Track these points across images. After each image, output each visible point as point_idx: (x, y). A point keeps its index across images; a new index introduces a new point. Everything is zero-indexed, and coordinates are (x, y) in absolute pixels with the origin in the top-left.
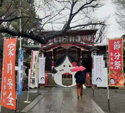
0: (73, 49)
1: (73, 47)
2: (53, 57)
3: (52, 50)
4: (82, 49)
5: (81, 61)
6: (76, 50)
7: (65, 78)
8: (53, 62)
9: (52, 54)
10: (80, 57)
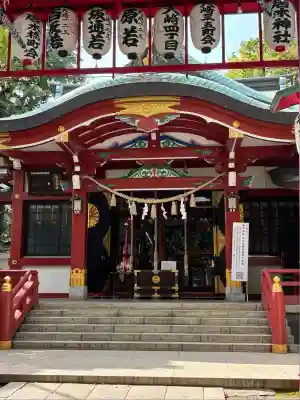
0: (186, 137)
2: (76, 182)
3: (63, 136)
4: (235, 132)
6: (201, 141)
7: (146, 296)
8: (77, 206)
9: (73, 165)
10: (226, 179)
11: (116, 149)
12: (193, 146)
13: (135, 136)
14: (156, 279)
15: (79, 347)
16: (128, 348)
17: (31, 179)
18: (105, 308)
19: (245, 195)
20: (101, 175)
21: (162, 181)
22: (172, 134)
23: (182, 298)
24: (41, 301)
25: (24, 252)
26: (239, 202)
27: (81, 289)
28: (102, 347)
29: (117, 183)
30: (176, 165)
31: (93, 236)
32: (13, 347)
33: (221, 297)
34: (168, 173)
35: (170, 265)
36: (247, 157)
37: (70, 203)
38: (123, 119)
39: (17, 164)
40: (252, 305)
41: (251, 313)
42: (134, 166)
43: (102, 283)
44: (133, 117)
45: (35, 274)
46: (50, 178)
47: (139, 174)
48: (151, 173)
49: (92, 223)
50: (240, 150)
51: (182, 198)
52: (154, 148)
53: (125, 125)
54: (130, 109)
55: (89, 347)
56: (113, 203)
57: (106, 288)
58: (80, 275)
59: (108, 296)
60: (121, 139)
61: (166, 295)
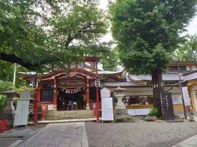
0: (79, 77)
1: (78, 75)
2: (55, 86)
3: (53, 77)
4: (88, 77)
5: (88, 90)
6: (82, 78)
8: (55, 91)
9: (54, 82)
10: (87, 85)
11: (64, 79)
12: (80, 79)
13: (67, 77)
18: (62, 112)
21: (73, 86)
23: (77, 110)
25: (41, 101)
26: (90, 90)
27: (56, 109)
32: (45, 120)
35: (75, 103)
37: (53, 90)
38: (66, 74)
40: (92, 110)
45: (47, 106)
48: (71, 84)
50: (89, 80)
51: (78, 89)
56: (63, 90)
58: (56, 106)
60: (65, 77)
61: (74, 109)
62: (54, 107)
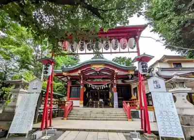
0: (105, 73)
1: (102, 70)
2: (82, 82)
3: (79, 72)
4: (116, 71)
5: (115, 87)
6: (108, 74)
7: (96, 107)
8: (82, 87)
9: (81, 78)
10: (113, 82)
11: (90, 75)
12: (106, 74)
13: (93, 72)
14: (99, 103)
15: (83, 120)
16: (94, 120)
17: (72, 82)
18: (88, 110)
19: (118, 85)
20: (86, 80)
21: (100, 82)
22: (103, 72)
23: (104, 107)
24: (74, 108)
25: (70, 97)
26: (117, 86)
27: (82, 105)
28: (88, 120)
29: (90, 82)
30: (103, 79)
31: (85, 93)
32: (67, 119)
33: (113, 107)
34: (101, 80)
35: (101, 100)
36: (118, 77)
37: (80, 87)
38: (93, 68)
39: (69, 78)
40: (121, 109)
41: (121, 111)
42: (94, 79)
43: (86, 104)
44: (94, 68)
45: (72, 102)
46: (76, 81)
47: (95, 80)
48: (98, 80)
49: (85, 91)
50: (116, 76)
51: (104, 85)
52: (98, 75)
53: (93, 70)
54: (94, 66)
55: (85, 119)
56: (89, 86)
57: (87, 104)
58: (82, 102)
59: (88, 106)
60: (91, 73)
61: (101, 106)
62: (80, 104)
